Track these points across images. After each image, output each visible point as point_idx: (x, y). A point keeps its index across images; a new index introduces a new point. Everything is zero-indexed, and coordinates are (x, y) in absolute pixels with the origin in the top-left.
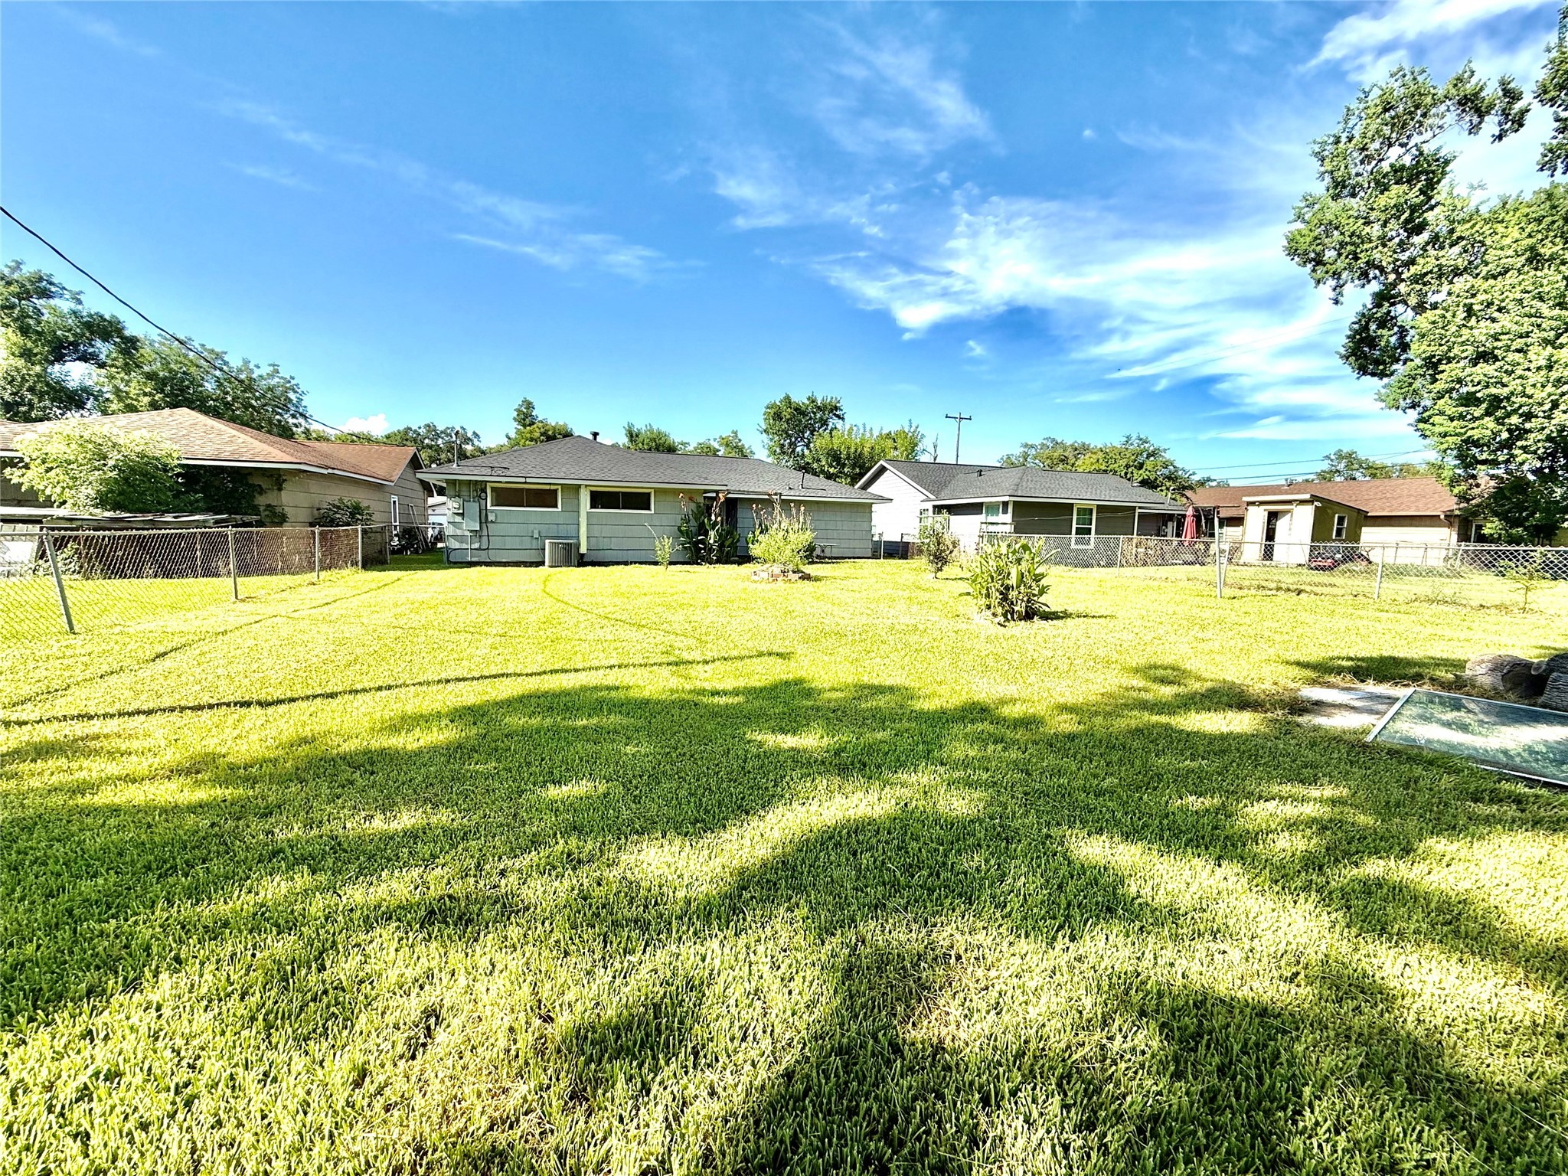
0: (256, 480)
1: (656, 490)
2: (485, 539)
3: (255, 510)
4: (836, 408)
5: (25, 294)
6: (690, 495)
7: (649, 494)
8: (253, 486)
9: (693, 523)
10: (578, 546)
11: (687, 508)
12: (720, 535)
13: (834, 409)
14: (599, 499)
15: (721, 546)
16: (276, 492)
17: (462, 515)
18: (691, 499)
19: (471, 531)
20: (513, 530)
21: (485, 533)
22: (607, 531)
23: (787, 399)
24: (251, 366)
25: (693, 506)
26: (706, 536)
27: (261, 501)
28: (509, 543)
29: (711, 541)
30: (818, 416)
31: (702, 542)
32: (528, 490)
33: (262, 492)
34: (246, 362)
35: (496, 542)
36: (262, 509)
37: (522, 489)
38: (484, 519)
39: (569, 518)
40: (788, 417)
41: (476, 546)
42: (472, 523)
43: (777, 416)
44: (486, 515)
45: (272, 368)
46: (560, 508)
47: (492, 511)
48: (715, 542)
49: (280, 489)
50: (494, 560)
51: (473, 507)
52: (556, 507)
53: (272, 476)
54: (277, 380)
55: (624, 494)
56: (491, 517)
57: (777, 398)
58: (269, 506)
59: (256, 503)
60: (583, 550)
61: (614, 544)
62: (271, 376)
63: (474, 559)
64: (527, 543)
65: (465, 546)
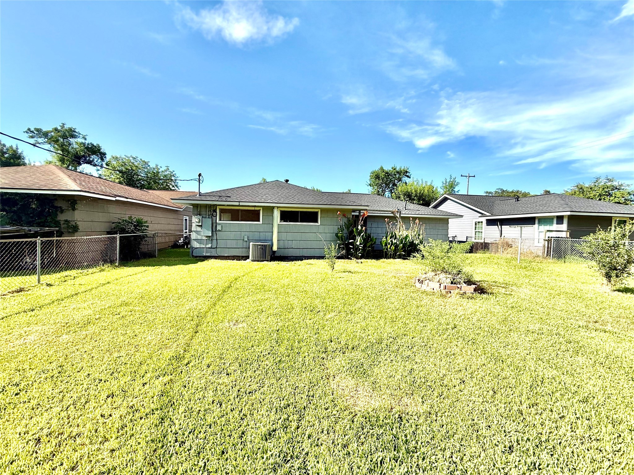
0: (59, 204)
1: (323, 210)
2: (215, 241)
3: (57, 224)
4: (407, 172)
5: (64, 137)
6: (344, 212)
7: (317, 213)
8: (57, 207)
9: (345, 231)
10: (272, 245)
11: (342, 221)
12: (364, 239)
13: (406, 173)
14: (287, 216)
15: (365, 246)
16: (71, 211)
17: (201, 226)
18: (344, 215)
19: (207, 236)
20: (232, 235)
21: (215, 238)
22: (290, 236)
23: (382, 168)
24: (159, 167)
25: (345, 220)
26: (355, 240)
27: (62, 217)
28: (230, 244)
29: (358, 243)
30: (397, 176)
31: (352, 244)
32: (242, 210)
33: (62, 211)
34: (157, 166)
35: (221, 244)
36: (62, 223)
37: (238, 210)
38: (214, 230)
39: (267, 228)
40: (383, 177)
41: (209, 246)
42: (207, 232)
43: (377, 177)
44: (216, 226)
45: (166, 168)
46: (261, 222)
47: (220, 224)
48: (361, 244)
49: (74, 209)
50: (220, 255)
51: (209, 221)
52: (259, 221)
53: (69, 201)
54: (168, 172)
55: (301, 212)
56: (219, 228)
57: (377, 168)
58: (66, 221)
59: (58, 219)
60: (275, 248)
61: (294, 244)
62: (166, 171)
63: (208, 254)
64: (240, 244)
65: (203, 246)
